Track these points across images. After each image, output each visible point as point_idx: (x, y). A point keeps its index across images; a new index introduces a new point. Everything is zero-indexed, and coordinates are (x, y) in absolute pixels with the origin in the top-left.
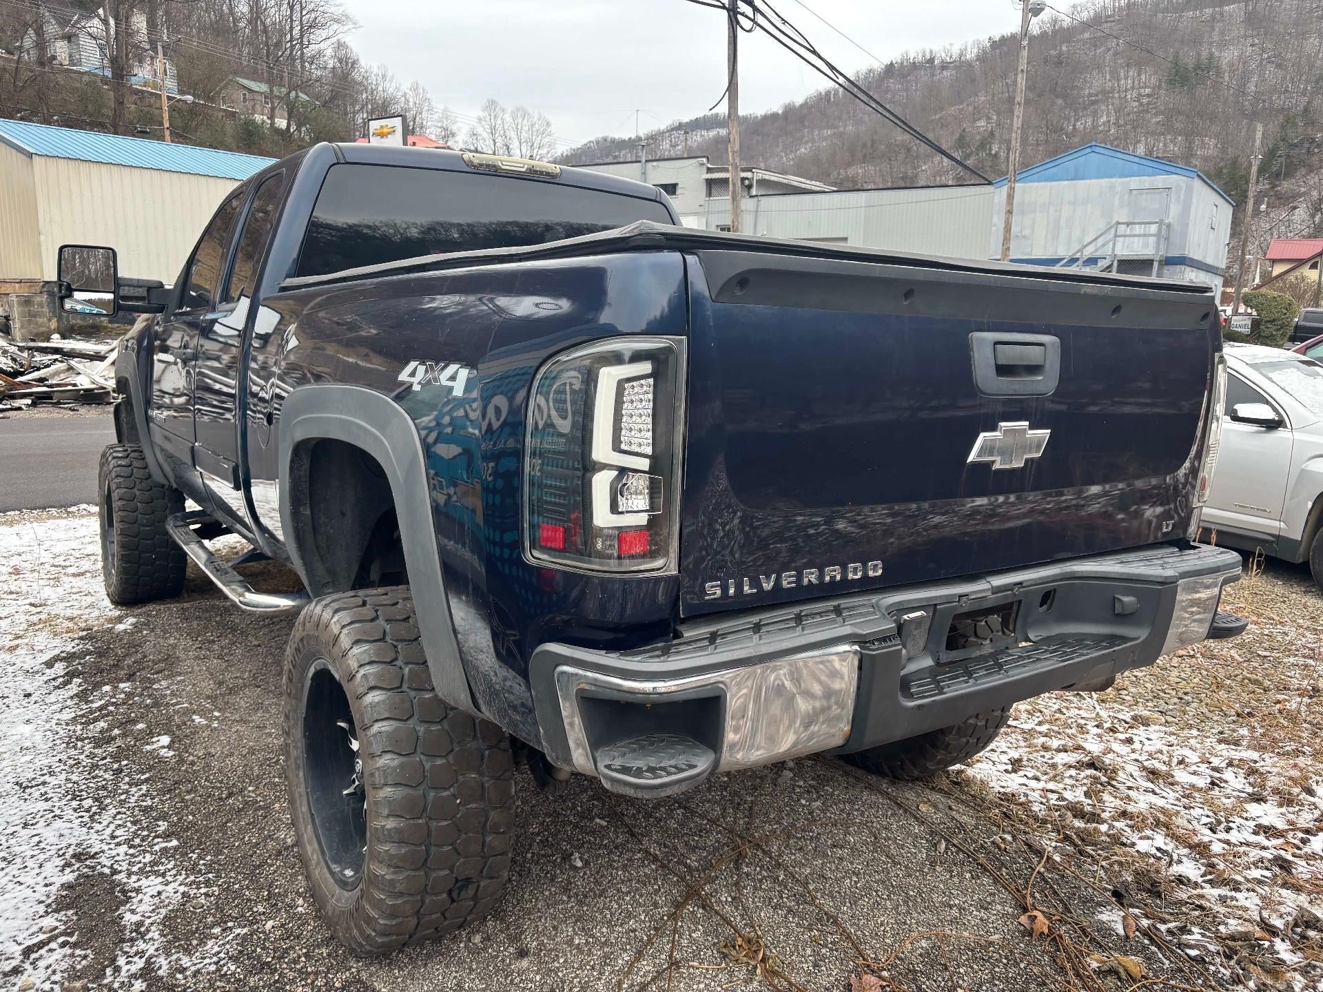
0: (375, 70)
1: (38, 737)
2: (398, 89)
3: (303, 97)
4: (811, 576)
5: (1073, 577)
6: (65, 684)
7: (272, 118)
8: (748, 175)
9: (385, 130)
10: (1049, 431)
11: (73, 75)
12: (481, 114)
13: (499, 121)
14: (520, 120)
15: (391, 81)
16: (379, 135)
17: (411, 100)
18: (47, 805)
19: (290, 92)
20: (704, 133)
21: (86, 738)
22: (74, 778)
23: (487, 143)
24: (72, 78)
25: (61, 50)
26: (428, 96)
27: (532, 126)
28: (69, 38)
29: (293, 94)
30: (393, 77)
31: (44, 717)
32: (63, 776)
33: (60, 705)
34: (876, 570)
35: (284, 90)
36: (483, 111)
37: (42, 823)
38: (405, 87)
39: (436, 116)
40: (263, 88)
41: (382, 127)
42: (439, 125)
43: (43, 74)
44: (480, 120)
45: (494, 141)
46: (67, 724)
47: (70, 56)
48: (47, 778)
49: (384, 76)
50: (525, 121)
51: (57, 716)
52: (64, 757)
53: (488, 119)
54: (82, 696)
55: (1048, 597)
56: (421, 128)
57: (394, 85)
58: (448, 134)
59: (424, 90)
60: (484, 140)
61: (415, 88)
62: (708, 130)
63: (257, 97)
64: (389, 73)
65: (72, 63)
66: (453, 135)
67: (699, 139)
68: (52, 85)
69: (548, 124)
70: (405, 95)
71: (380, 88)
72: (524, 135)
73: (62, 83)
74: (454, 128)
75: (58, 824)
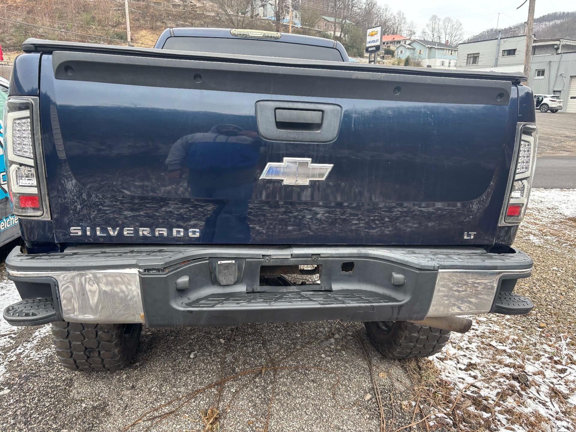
0: (383, 7)
2: (392, 15)
3: (348, 21)
4: (145, 232)
5: (367, 256)
7: (335, 32)
8: (558, 43)
9: (374, 33)
10: (332, 165)
11: (262, 21)
12: (429, 23)
13: (437, 25)
14: (447, 24)
15: (389, 11)
16: (370, 35)
17: (397, 20)
19: (343, 20)
20: (547, 23)
23: (430, 36)
24: (262, 22)
25: (260, 11)
26: (405, 16)
27: (453, 26)
28: (263, 6)
29: (344, 21)
30: (390, 9)
34: (195, 233)
35: (341, 20)
36: (430, 21)
38: (395, 14)
39: (407, 25)
40: (332, 19)
41: (372, 31)
42: (408, 29)
43: (252, 21)
44: (427, 25)
45: (433, 35)
47: (264, 13)
49: (386, 9)
50: (449, 24)
53: (431, 25)
55: (348, 266)
56: (400, 31)
57: (390, 13)
58: (413, 33)
59: (403, 14)
60: (428, 35)
61: (399, 14)
62: (549, 21)
63: (330, 24)
64: (389, 8)
65: (264, 16)
66: (414, 33)
67: (544, 26)
68: (255, 25)
69: (461, 24)
70: (394, 17)
71: (384, 15)
72: (448, 31)
73: (259, 24)
74: (415, 30)
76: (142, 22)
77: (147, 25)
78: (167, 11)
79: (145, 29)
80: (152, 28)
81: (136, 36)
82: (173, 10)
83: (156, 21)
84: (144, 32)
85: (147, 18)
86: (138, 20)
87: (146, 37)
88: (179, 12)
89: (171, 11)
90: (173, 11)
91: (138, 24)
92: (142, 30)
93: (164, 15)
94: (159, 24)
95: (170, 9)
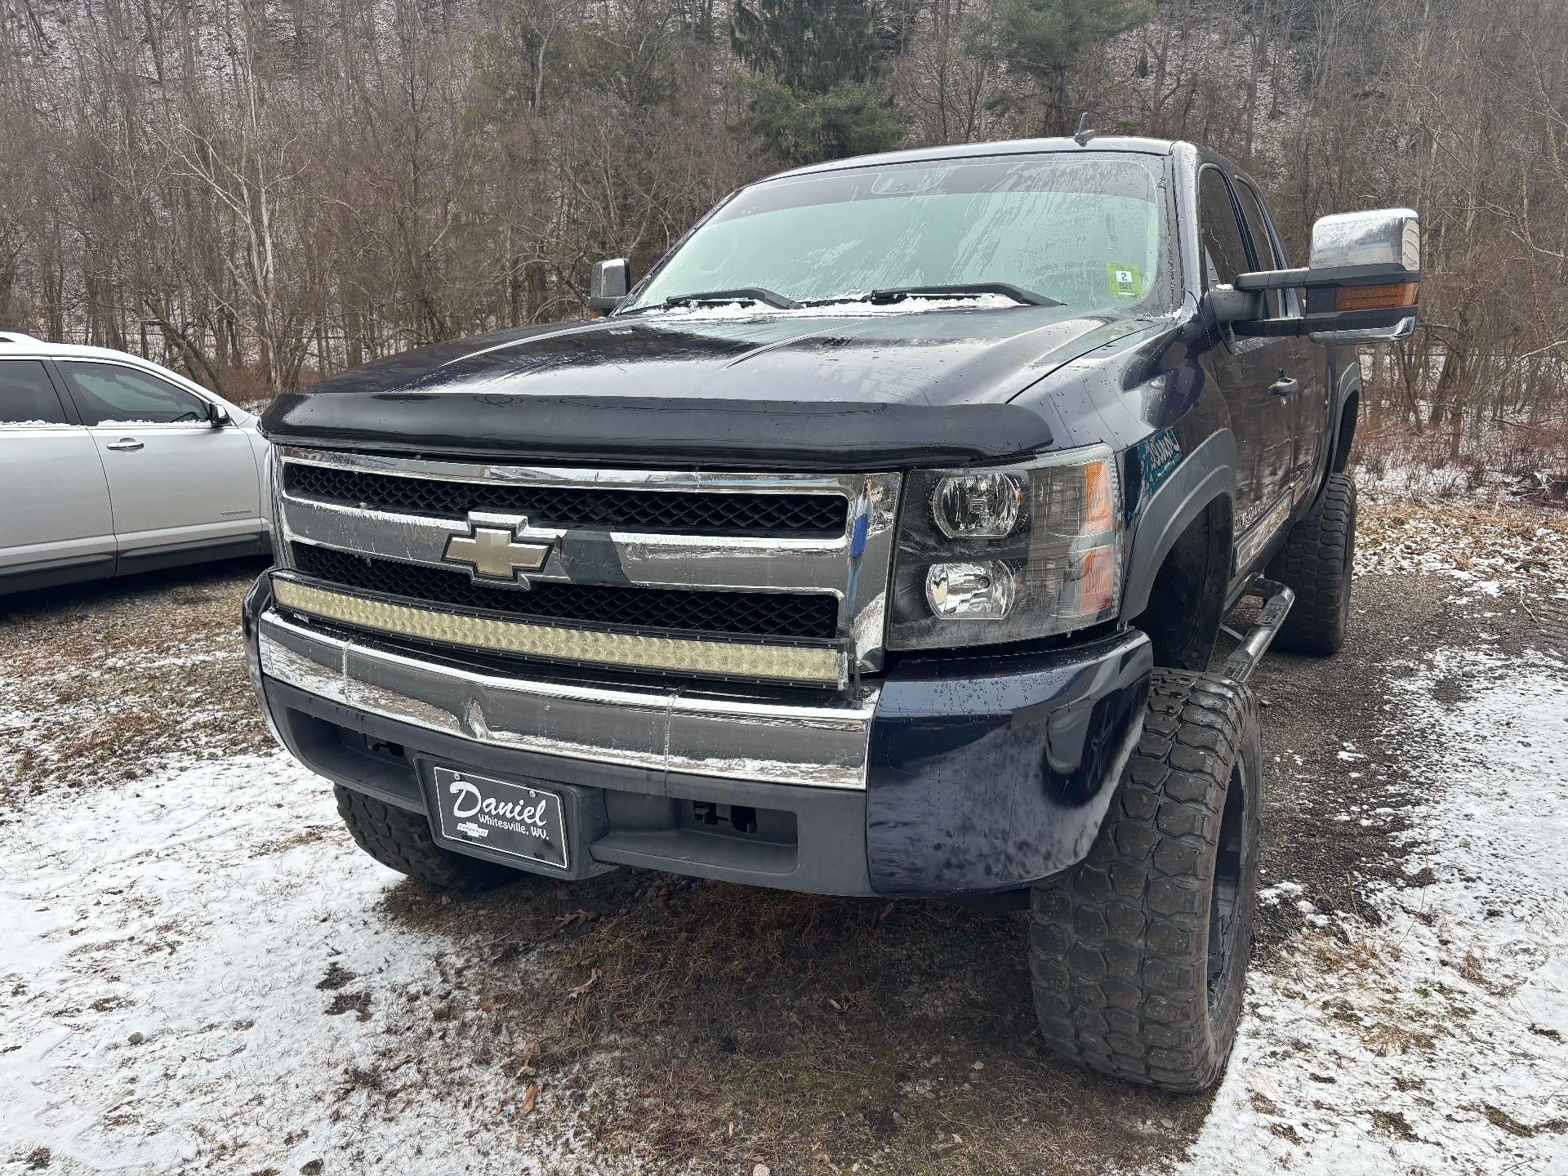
1: (1461, 799)
6: (1415, 844)
18: (1465, 745)
21: (1412, 783)
22: (1437, 756)
31: (1450, 815)
32: (1445, 760)
33: (1428, 823)
37: (1472, 734)
46: (1427, 800)
48: (1460, 763)
51: (1435, 812)
52: (1441, 775)
54: (1399, 824)
75: (1459, 730)
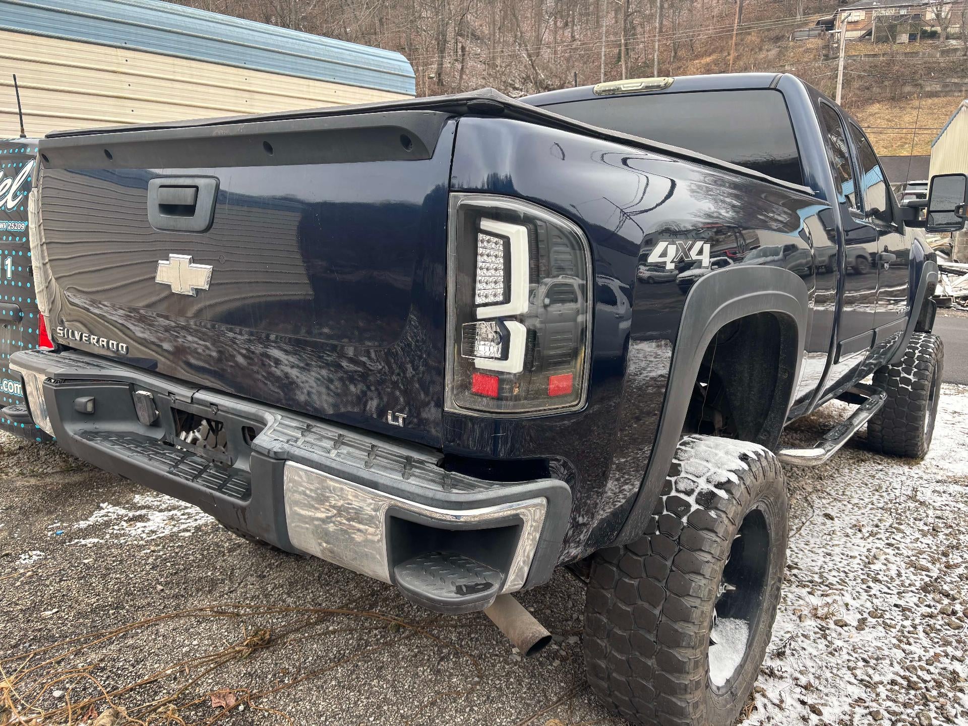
4: (94, 340)
10: (210, 267)
34: (123, 350)
76: (876, 90)
77: (883, 95)
78: (927, 65)
79: (879, 102)
80: (893, 99)
81: (860, 115)
82: (941, 60)
83: (904, 84)
84: (875, 108)
85: (886, 83)
86: (868, 89)
87: (877, 116)
88: (954, 62)
89: (935, 63)
90: (939, 63)
91: (867, 94)
92: (873, 103)
93: (920, 72)
94: (908, 89)
95: (934, 60)
